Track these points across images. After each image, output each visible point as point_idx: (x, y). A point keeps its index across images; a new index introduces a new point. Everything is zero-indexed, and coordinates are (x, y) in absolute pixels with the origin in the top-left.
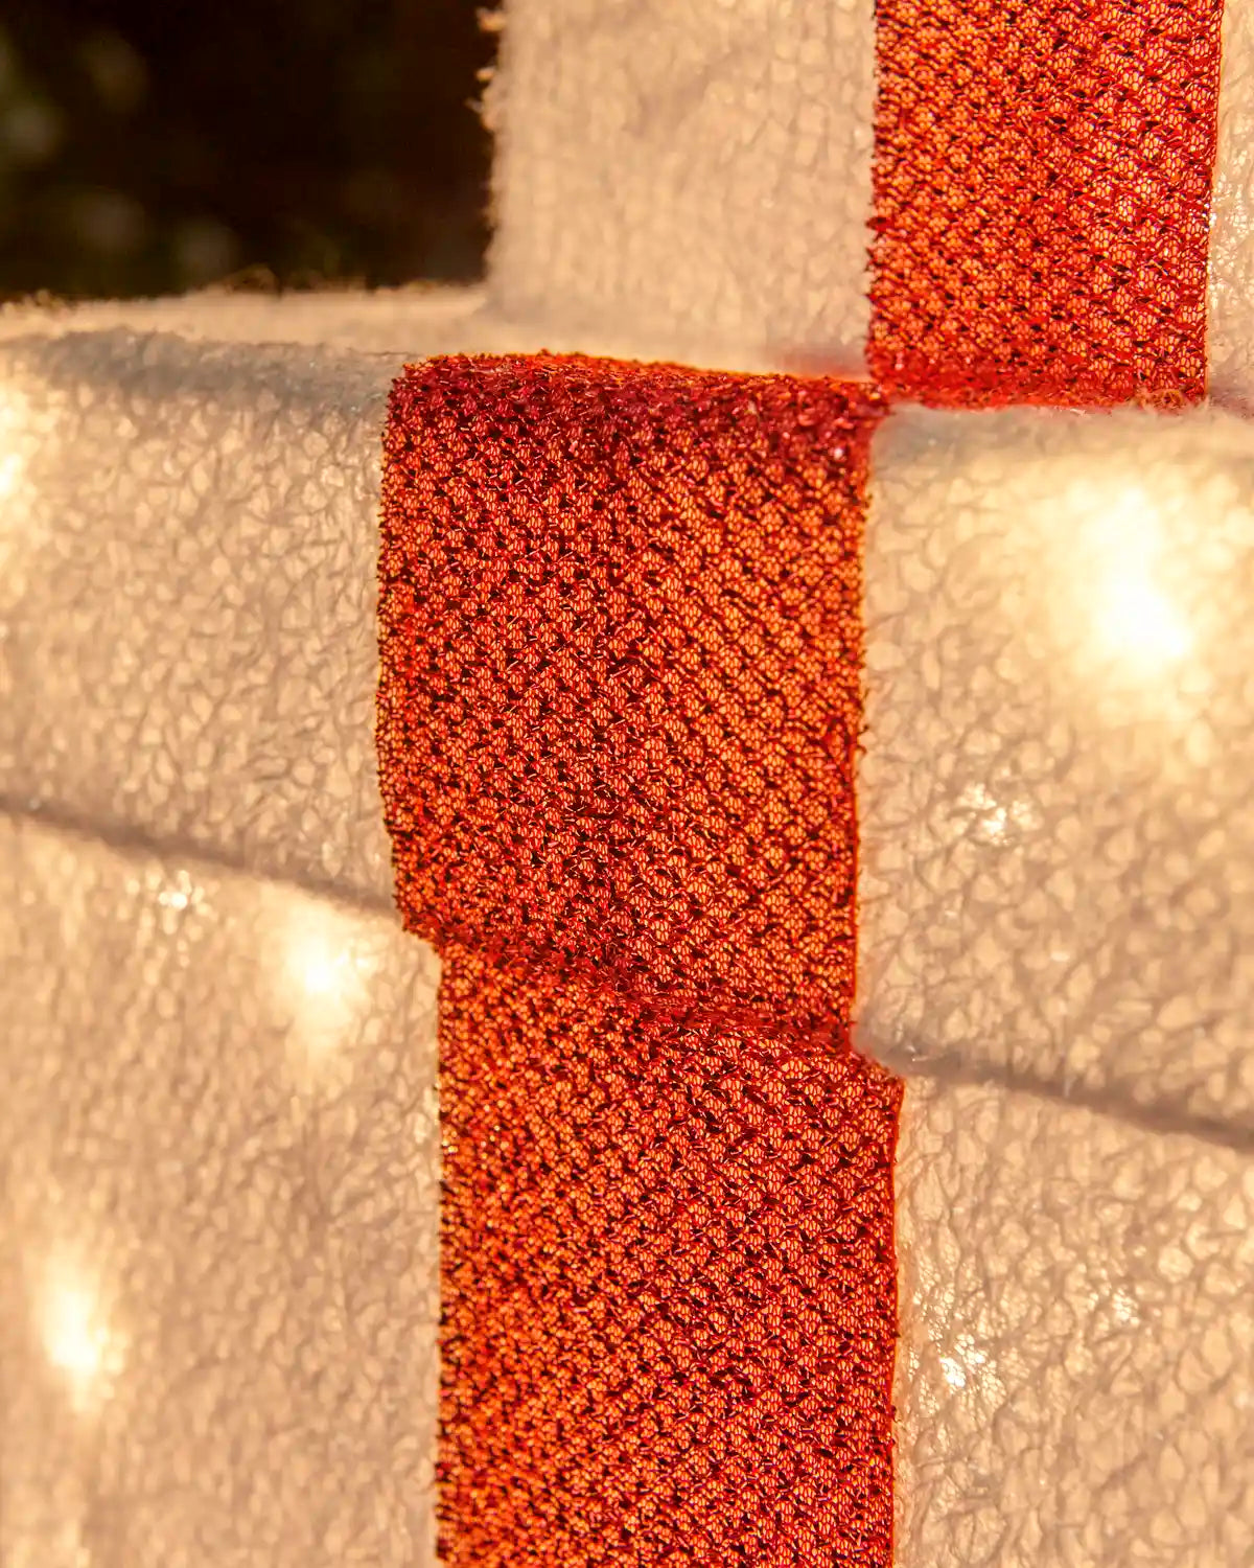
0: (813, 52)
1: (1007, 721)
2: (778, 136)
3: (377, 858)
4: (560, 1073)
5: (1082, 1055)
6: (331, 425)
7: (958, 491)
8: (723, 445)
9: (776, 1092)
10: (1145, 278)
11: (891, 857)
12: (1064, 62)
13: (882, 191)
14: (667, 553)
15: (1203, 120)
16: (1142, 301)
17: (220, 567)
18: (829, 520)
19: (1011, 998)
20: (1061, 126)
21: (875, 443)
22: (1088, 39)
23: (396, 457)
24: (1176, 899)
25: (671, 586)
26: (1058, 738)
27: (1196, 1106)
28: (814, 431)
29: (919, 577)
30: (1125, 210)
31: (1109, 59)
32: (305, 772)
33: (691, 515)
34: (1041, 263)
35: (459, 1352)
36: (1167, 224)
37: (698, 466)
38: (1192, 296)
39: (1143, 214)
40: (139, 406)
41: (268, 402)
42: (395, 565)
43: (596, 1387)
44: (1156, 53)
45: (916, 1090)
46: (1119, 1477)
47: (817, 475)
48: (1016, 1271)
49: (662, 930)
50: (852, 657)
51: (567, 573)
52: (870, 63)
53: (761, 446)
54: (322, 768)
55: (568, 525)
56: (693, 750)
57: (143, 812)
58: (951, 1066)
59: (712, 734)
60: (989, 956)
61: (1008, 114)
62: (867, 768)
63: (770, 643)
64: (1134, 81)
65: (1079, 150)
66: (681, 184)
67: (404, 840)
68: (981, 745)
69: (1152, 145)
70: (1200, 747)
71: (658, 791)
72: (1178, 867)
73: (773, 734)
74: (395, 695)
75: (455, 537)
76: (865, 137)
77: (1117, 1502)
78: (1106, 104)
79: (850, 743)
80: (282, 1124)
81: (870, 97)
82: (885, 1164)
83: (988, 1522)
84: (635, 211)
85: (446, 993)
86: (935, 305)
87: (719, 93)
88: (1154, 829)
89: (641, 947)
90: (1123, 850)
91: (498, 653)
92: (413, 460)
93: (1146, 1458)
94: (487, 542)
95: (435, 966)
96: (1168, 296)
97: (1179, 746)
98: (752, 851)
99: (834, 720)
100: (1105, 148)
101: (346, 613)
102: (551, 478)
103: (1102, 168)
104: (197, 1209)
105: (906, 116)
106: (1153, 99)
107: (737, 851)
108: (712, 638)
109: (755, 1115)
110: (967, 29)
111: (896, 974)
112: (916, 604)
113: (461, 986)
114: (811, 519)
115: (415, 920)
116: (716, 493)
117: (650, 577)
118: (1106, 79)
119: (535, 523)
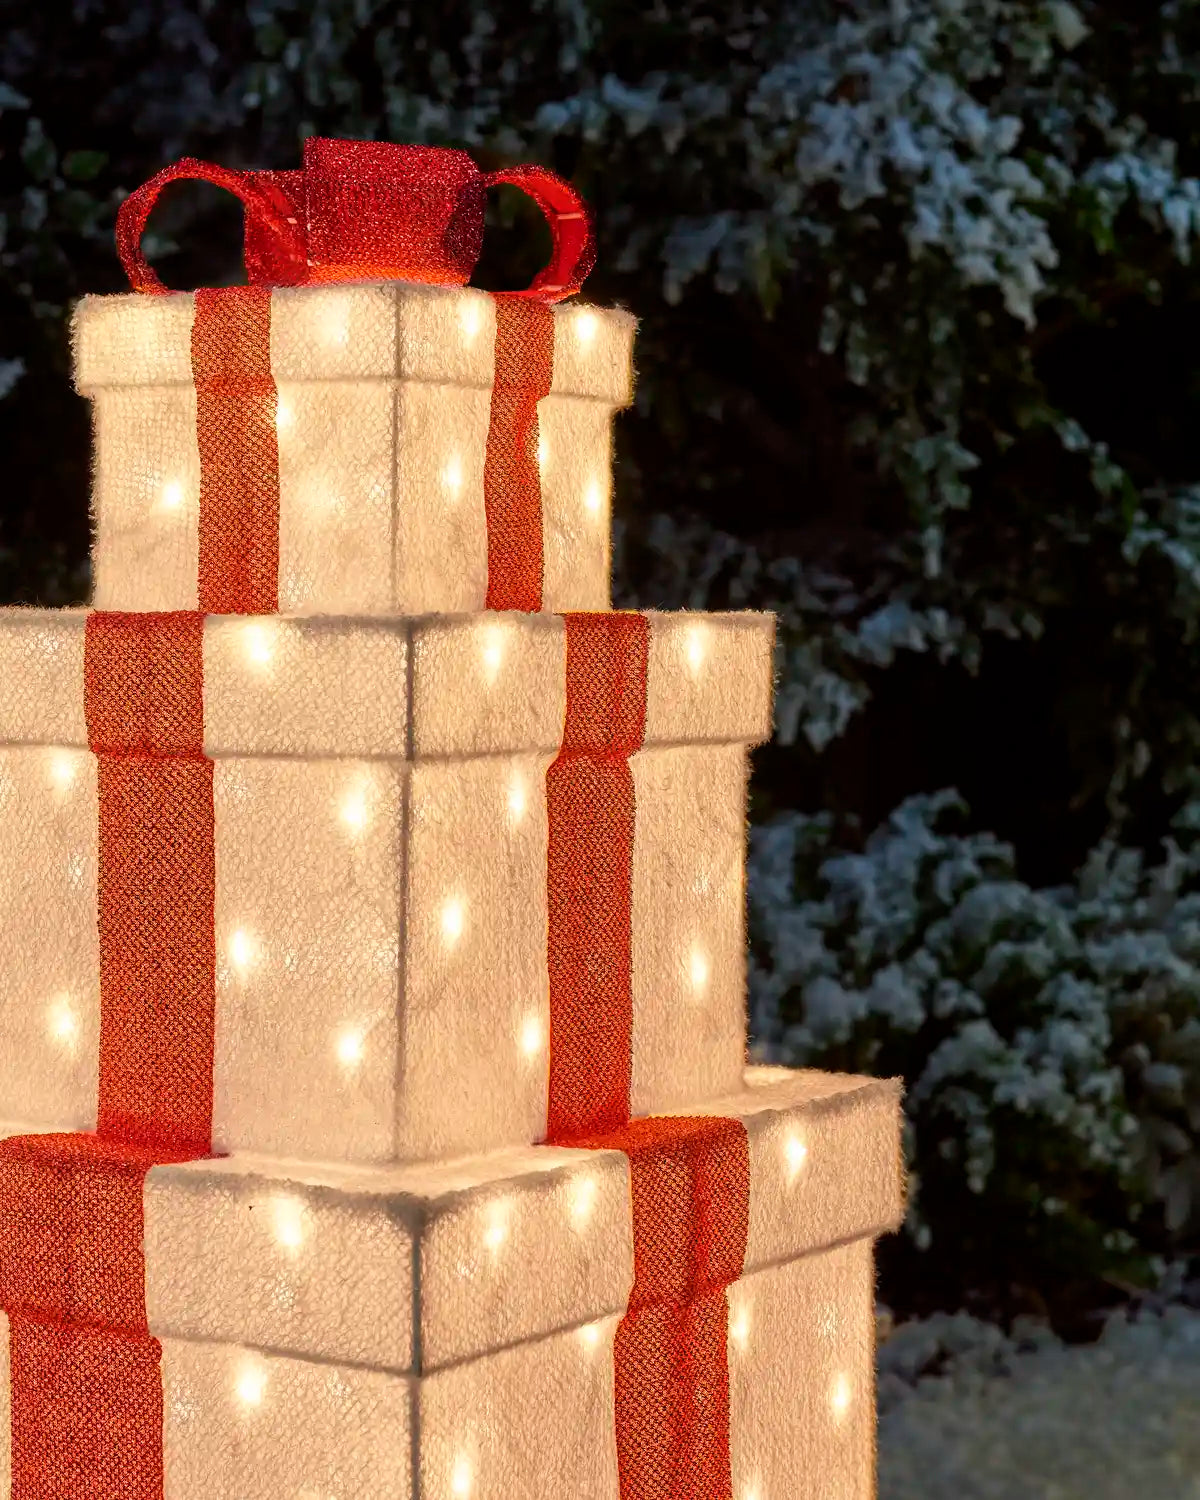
0: (182, 540)
1: (234, 677)
2: (174, 560)
3: (83, 735)
4: (131, 780)
5: (252, 745)
6: (70, 629)
7: (222, 629)
8: (171, 624)
9: (185, 773)
10: (264, 591)
11: (210, 710)
12: (244, 542)
13: (201, 573)
14: (158, 649)
15: (276, 554)
16: (264, 596)
17: (38, 667)
18: (195, 638)
19: (236, 735)
20: (243, 557)
21: (205, 621)
22: (249, 536)
23: (89, 635)
24: (270, 708)
25: (159, 656)
26: (245, 679)
27: (275, 751)
28: (190, 620)
29: (215, 649)
30: (259, 575)
31: (254, 541)
32: (62, 716)
33: (164, 640)
34: (240, 588)
35: (105, 859)
36: (269, 578)
37: (165, 630)
38: (275, 594)
39: (263, 576)
40: (14, 629)
41: (51, 625)
42: (88, 660)
43: (141, 856)
44: (265, 539)
45: (218, 763)
46: (264, 841)
47: (192, 629)
48: (240, 802)
49: (158, 736)
50: (200, 666)
51: (134, 657)
52: (198, 543)
53: (179, 624)
54: (67, 715)
55: (134, 645)
56: (165, 693)
57: (12, 735)
58: (225, 755)
59: (170, 689)
60: (232, 727)
61: (231, 554)
62: (205, 691)
63: (182, 666)
64: (260, 546)
65: (248, 562)
66: (149, 573)
67: (90, 727)
68: (229, 683)
69: (264, 561)
70: (273, 676)
71: (157, 703)
72: (269, 702)
73: (183, 686)
74: (89, 692)
75: (105, 652)
76: (197, 560)
77: (264, 847)
78: (254, 551)
79: (201, 686)
80: (51, 814)
81: (197, 550)
82: (210, 783)
83: (236, 860)
84: (136, 580)
85: (100, 767)
86: (215, 600)
87: (159, 550)
88: (264, 695)
89: (153, 740)
90: (258, 700)
91: (117, 677)
92: (94, 635)
93: (270, 835)
94: (113, 652)
95: (96, 763)
96: (269, 595)
97: (269, 677)
98: (179, 713)
99: (198, 681)
100: (253, 561)
101: (74, 674)
102: (130, 634)
103: (253, 566)
104: (24, 845)
105: (207, 555)
106: (264, 550)
107: (175, 714)
108: (169, 667)
109: (180, 779)
110: (221, 534)
111: (212, 736)
112: (215, 654)
113: (103, 765)
114: (191, 638)
115: (93, 748)
116: (169, 635)
117: (154, 655)
118: (253, 545)
119: (126, 646)
